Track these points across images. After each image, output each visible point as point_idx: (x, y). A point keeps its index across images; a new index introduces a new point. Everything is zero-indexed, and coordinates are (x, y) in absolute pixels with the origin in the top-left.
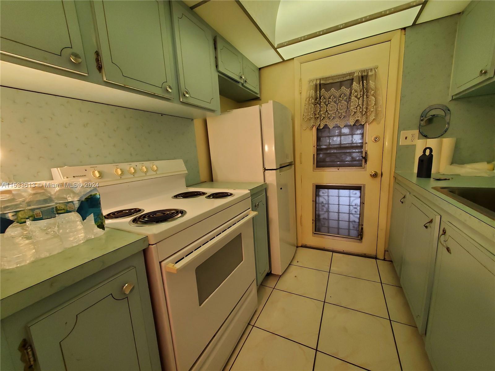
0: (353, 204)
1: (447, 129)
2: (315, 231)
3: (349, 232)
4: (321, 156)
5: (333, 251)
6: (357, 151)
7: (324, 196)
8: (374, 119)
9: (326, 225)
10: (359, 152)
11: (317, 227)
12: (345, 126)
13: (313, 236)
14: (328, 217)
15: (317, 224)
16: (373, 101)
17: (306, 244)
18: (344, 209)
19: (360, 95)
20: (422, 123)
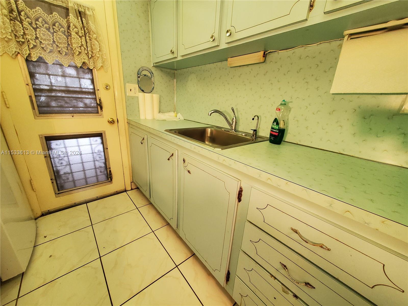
0: (96, 151)
1: (154, 87)
2: (59, 190)
3: (97, 179)
4: (43, 99)
5: (86, 202)
6: (90, 97)
7: (60, 148)
8: (102, 66)
9: (71, 179)
10: (92, 98)
11: (59, 185)
12: (69, 66)
13: (56, 197)
14: (71, 170)
15: (58, 182)
16: (98, 46)
17: (48, 209)
18: (88, 157)
19: (82, 33)
20: (139, 79)
